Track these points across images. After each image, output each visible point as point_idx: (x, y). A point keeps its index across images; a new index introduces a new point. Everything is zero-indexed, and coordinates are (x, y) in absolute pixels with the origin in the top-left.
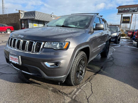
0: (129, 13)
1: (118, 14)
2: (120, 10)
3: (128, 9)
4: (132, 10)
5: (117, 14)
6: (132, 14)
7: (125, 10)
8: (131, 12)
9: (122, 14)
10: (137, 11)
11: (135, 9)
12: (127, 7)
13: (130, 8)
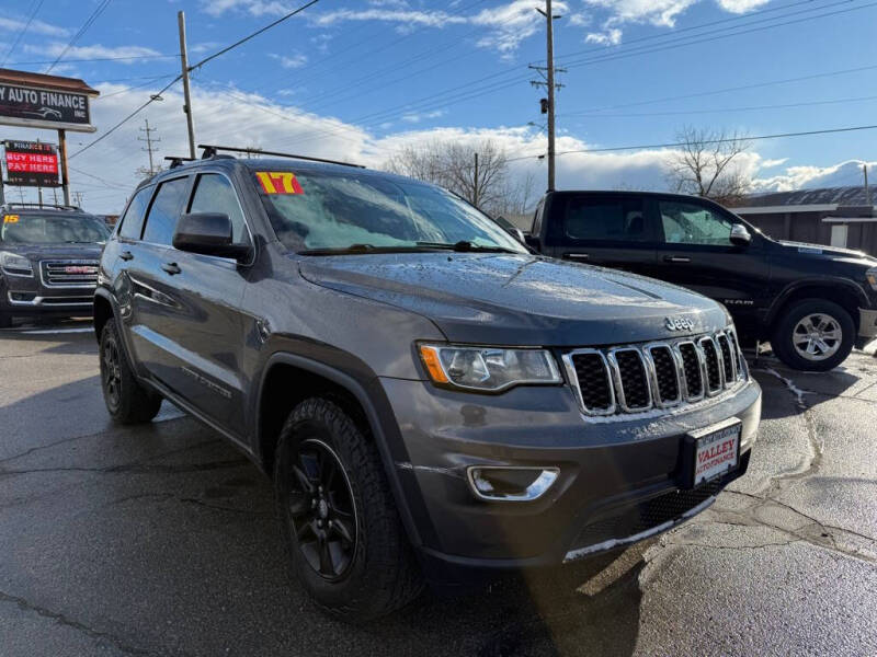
0: (44, 123)
3: (29, 95)
4: (54, 107)
6: (62, 132)
7: (11, 97)
8: (50, 118)
10: (86, 120)
11: (69, 102)
12: (22, 83)
13: (38, 92)
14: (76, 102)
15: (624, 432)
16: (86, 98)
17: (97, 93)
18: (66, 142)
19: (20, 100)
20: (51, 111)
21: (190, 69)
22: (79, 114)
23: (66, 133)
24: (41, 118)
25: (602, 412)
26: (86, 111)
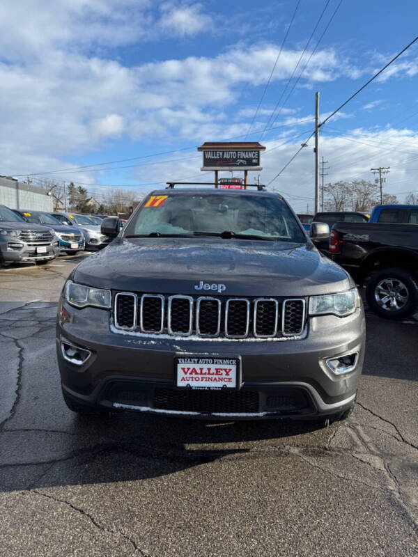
0: (237, 168)
1: (206, 168)
2: (210, 156)
3: (233, 154)
4: (243, 159)
5: (202, 170)
6: (246, 172)
7: (225, 156)
8: (241, 165)
9: (216, 171)
10: (258, 164)
11: (250, 155)
12: (229, 148)
13: (237, 152)
14: (254, 155)
15: (129, 341)
16: (259, 152)
17: (265, 148)
18: (248, 177)
19: (228, 157)
20: (241, 161)
21: (320, 126)
22: (255, 161)
23: (248, 172)
24: (237, 166)
25: (127, 328)
26: (258, 159)
